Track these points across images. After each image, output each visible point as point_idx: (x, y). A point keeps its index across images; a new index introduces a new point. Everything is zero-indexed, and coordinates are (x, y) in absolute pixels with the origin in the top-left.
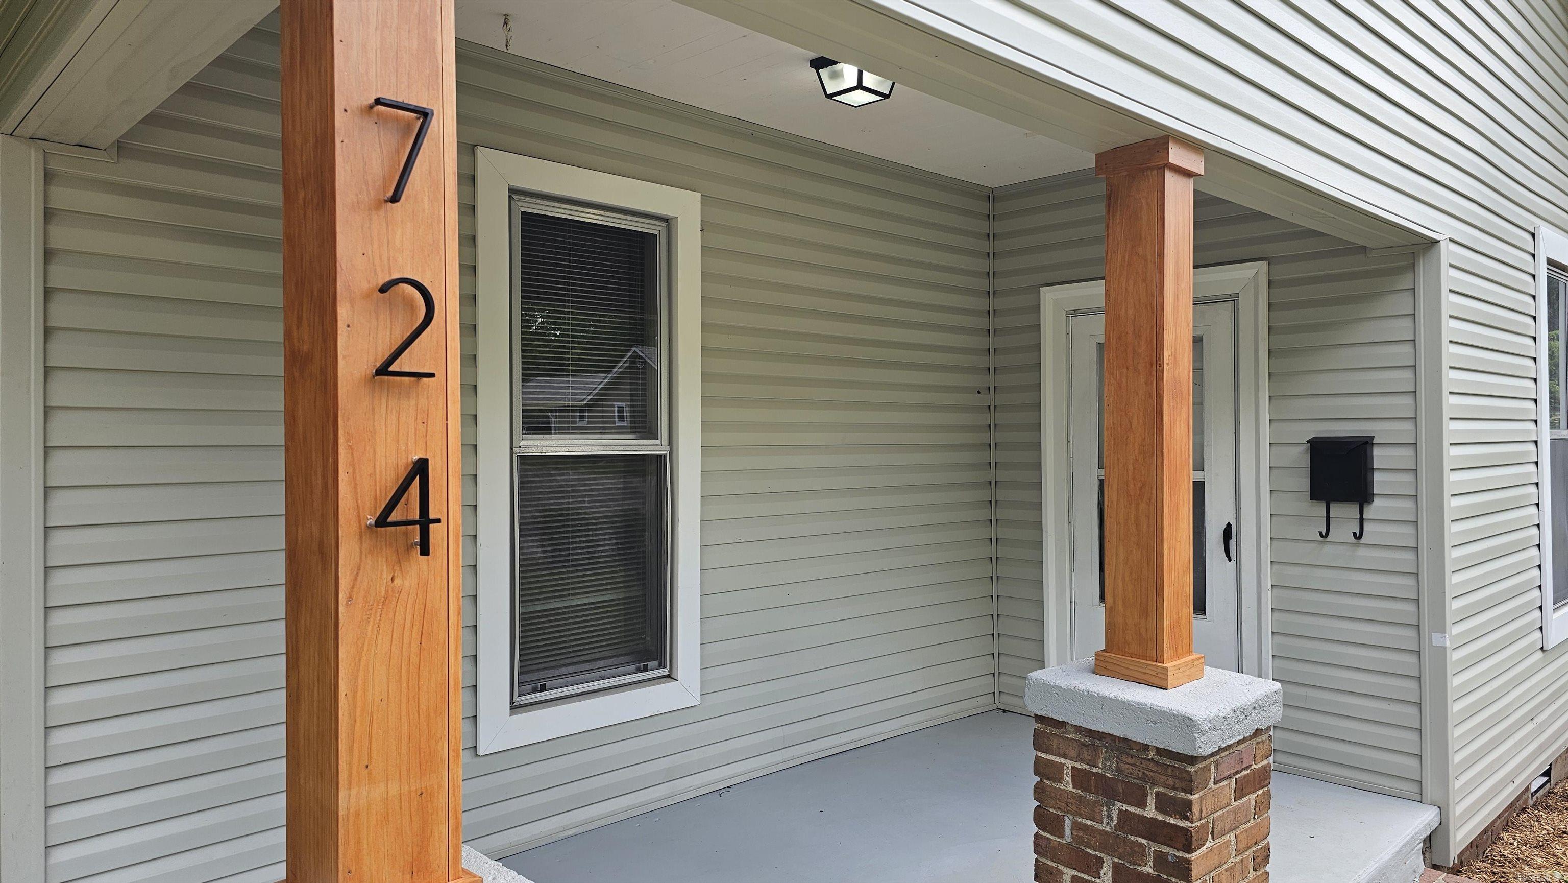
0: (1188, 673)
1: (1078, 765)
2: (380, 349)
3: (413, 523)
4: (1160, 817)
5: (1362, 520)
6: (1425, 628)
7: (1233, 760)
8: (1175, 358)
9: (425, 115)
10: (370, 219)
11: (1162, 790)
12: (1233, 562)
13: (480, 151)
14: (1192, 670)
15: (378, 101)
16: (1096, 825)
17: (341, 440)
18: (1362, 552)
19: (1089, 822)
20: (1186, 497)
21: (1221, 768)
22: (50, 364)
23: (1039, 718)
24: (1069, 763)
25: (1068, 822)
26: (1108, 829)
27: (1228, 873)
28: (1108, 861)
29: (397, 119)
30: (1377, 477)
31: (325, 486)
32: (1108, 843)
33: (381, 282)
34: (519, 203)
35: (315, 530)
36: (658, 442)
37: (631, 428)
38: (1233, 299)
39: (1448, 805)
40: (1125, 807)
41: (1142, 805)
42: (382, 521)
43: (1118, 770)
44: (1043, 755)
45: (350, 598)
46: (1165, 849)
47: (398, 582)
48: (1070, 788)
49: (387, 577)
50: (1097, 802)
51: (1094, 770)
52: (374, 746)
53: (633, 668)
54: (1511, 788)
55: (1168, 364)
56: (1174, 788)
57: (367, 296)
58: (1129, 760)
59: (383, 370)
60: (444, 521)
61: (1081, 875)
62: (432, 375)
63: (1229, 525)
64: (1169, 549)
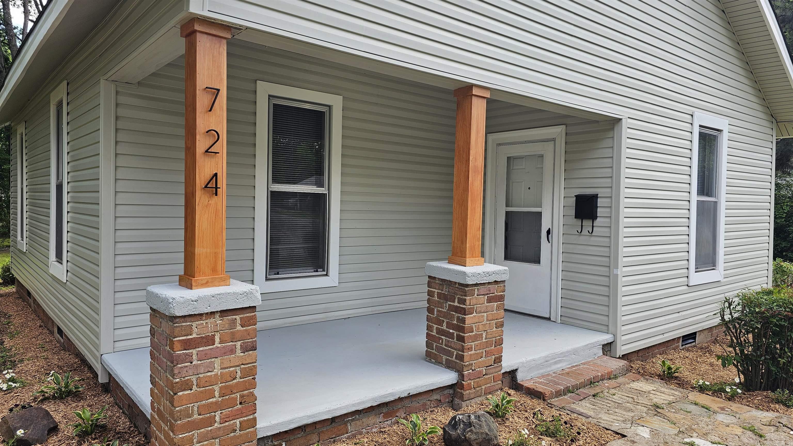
0: (476, 263)
1: (438, 291)
2: (206, 147)
3: (214, 188)
4: (458, 305)
5: (593, 226)
6: (612, 267)
7: (485, 290)
8: (475, 159)
9: (218, 90)
10: (204, 116)
11: (459, 296)
12: (550, 243)
13: (258, 81)
14: (478, 262)
15: (207, 88)
16: (443, 310)
17: (197, 167)
18: (593, 239)
19: (441, 309)
20: (479, 205)
21: (480, 291)
22: (117, 152)
23: (430, 277)
24: (436, 291)
25: (436, 310)
26: (445, 311)
27: (483, 326)
28: (445, 320)
29: (211, 91)
30: (599, 210)
31: (193, 178)
32: (446, 315)
33: (207, 130)
34: (272, 100)
35: (191, 189)
36: (324, 189)
37: (315, 184)
38: (554, 140)
39: (617, 334)
40: (450, 303)
41: (454, 302)
42: (206, 187)
43: (449, 291)
44: (430, 289)
45: (198, 204)
46: (459, 315)
47: (210, 202)
48: (436, 299)
49: (207, 201)
50: (443, 302)
51: (443, 292)
52: (204, 239)
53: (313, 270)
54: (661, 337)
55: (472, 161)
56: (462, 295)
57: (204, 133)
58: (452, 288)
59: (207, 151)
60: (221, 188)
61: (438, 326)
62: (218, 153)
63: (549, 229)
64: (470, 222)
